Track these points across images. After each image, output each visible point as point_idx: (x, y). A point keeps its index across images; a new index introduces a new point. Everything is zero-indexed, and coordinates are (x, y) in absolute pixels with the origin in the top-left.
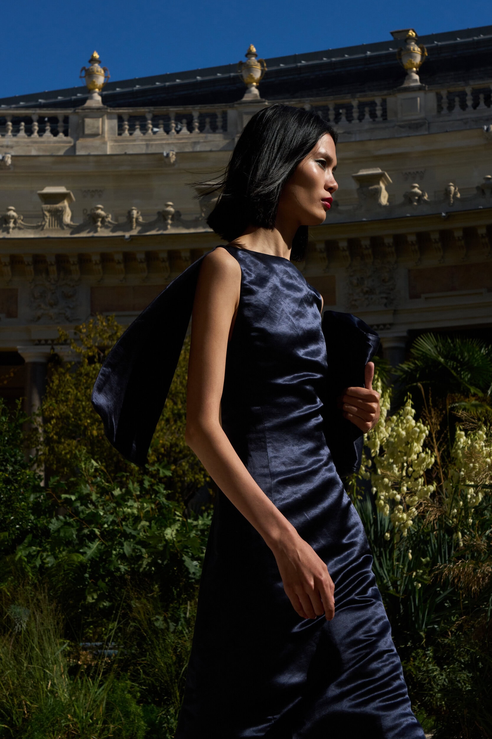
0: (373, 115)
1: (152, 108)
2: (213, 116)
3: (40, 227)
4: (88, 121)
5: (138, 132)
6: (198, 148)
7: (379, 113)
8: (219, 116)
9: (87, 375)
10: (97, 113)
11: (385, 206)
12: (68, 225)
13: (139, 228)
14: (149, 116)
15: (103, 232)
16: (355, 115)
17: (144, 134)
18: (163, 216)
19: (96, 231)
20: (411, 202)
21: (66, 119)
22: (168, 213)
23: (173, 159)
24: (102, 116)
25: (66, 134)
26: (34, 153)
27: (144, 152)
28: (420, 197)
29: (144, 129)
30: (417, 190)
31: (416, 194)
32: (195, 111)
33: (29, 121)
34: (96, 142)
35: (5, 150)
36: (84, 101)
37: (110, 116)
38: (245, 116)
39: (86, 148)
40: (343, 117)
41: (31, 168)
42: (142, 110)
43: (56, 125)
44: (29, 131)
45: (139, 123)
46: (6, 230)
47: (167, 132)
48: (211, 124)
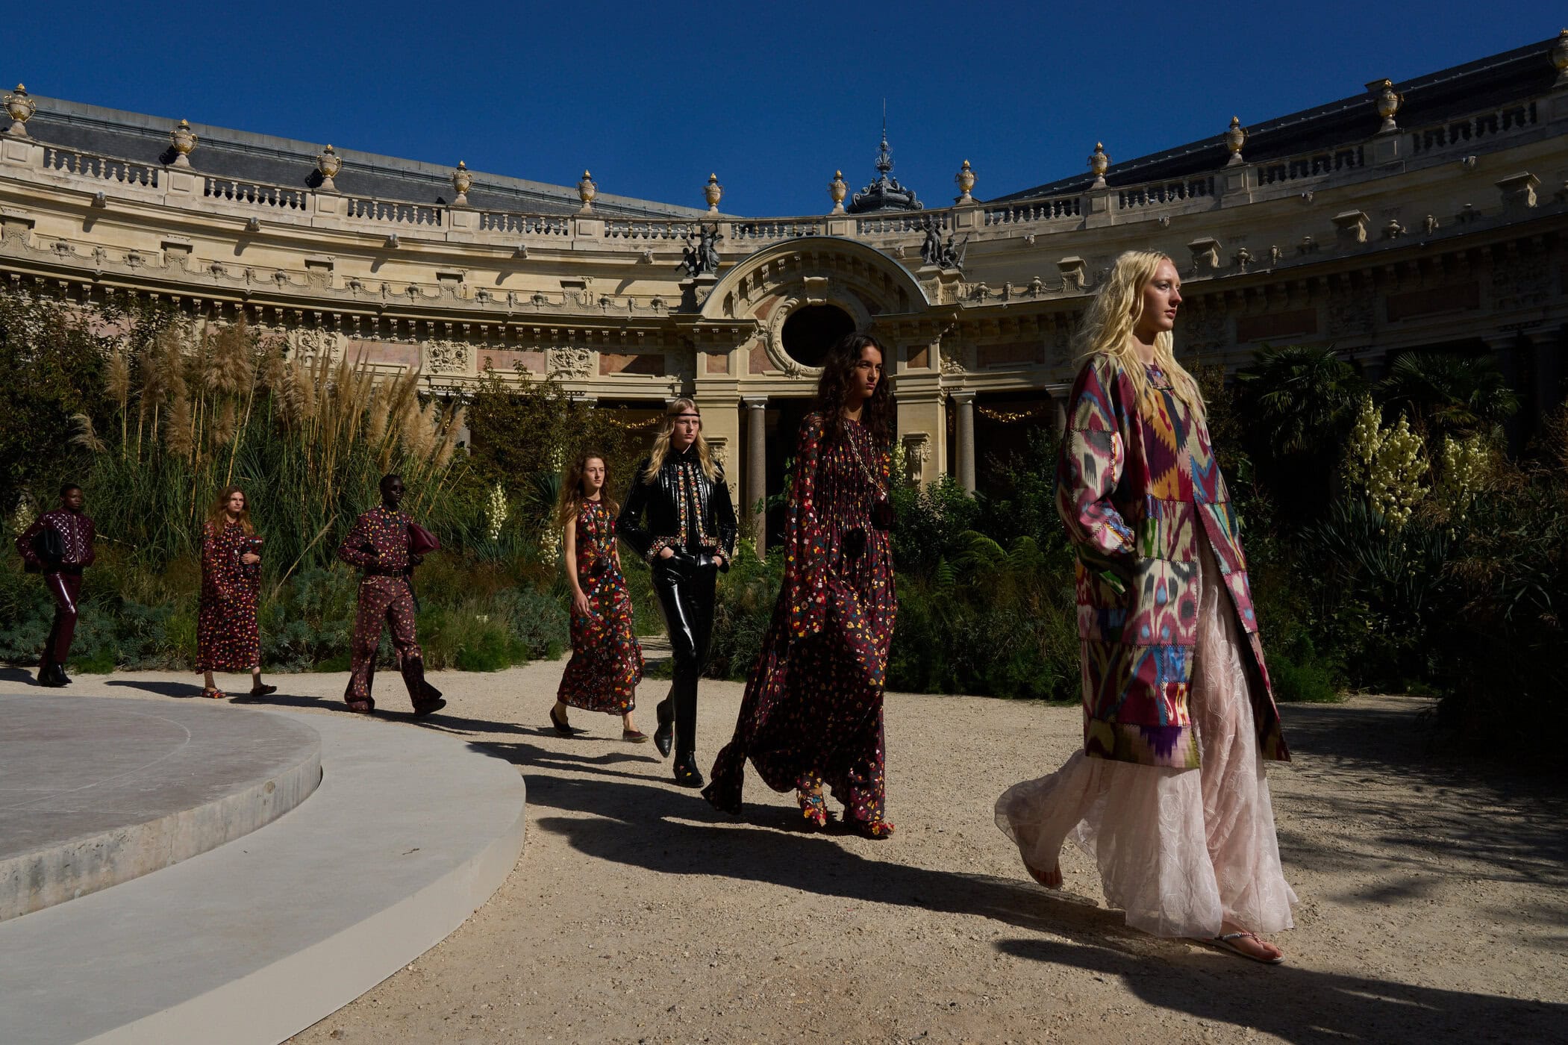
0: (1350, 163)
1: (1148, 183)
2: (1201, 182)
3: (1060, 291)
4: (1094, 200)
5: (1137, 204)
6: (1189, 212)
7: (1356, 160)
8: (1207, 181)
10: (1103, 192)
11: (1364, 243)
12: (1082, 287)
14: (1145, 190)
16: (1333, 165)
17: (1142, 205)
20: (1389, 236)
21: (1077, 201)
23: (1167, 223)
24: (1106, 195)
25: (1077, 213)
26: (1052, 232)
27: (1142, 220)
28: (1399, 231)
29: (1142, 201)
30: (1395, 225)
31: (1394, 229)
32: (1186, 180)
33: (1047, 206)
34: (1103, 216)
35: (1029, 232)
36: (1091, 184)
37: (1113, 194)
38: (1230, 179)
39: (1094, 222)
40: (1322, 169)
41: (1050, 244)
42: (1139, 185)
43: (1069, 207)
44: (1047, 214)
45: (1136, 196)
46: (1034, 295)
47: (1162, 200)
48: (1200, 189)
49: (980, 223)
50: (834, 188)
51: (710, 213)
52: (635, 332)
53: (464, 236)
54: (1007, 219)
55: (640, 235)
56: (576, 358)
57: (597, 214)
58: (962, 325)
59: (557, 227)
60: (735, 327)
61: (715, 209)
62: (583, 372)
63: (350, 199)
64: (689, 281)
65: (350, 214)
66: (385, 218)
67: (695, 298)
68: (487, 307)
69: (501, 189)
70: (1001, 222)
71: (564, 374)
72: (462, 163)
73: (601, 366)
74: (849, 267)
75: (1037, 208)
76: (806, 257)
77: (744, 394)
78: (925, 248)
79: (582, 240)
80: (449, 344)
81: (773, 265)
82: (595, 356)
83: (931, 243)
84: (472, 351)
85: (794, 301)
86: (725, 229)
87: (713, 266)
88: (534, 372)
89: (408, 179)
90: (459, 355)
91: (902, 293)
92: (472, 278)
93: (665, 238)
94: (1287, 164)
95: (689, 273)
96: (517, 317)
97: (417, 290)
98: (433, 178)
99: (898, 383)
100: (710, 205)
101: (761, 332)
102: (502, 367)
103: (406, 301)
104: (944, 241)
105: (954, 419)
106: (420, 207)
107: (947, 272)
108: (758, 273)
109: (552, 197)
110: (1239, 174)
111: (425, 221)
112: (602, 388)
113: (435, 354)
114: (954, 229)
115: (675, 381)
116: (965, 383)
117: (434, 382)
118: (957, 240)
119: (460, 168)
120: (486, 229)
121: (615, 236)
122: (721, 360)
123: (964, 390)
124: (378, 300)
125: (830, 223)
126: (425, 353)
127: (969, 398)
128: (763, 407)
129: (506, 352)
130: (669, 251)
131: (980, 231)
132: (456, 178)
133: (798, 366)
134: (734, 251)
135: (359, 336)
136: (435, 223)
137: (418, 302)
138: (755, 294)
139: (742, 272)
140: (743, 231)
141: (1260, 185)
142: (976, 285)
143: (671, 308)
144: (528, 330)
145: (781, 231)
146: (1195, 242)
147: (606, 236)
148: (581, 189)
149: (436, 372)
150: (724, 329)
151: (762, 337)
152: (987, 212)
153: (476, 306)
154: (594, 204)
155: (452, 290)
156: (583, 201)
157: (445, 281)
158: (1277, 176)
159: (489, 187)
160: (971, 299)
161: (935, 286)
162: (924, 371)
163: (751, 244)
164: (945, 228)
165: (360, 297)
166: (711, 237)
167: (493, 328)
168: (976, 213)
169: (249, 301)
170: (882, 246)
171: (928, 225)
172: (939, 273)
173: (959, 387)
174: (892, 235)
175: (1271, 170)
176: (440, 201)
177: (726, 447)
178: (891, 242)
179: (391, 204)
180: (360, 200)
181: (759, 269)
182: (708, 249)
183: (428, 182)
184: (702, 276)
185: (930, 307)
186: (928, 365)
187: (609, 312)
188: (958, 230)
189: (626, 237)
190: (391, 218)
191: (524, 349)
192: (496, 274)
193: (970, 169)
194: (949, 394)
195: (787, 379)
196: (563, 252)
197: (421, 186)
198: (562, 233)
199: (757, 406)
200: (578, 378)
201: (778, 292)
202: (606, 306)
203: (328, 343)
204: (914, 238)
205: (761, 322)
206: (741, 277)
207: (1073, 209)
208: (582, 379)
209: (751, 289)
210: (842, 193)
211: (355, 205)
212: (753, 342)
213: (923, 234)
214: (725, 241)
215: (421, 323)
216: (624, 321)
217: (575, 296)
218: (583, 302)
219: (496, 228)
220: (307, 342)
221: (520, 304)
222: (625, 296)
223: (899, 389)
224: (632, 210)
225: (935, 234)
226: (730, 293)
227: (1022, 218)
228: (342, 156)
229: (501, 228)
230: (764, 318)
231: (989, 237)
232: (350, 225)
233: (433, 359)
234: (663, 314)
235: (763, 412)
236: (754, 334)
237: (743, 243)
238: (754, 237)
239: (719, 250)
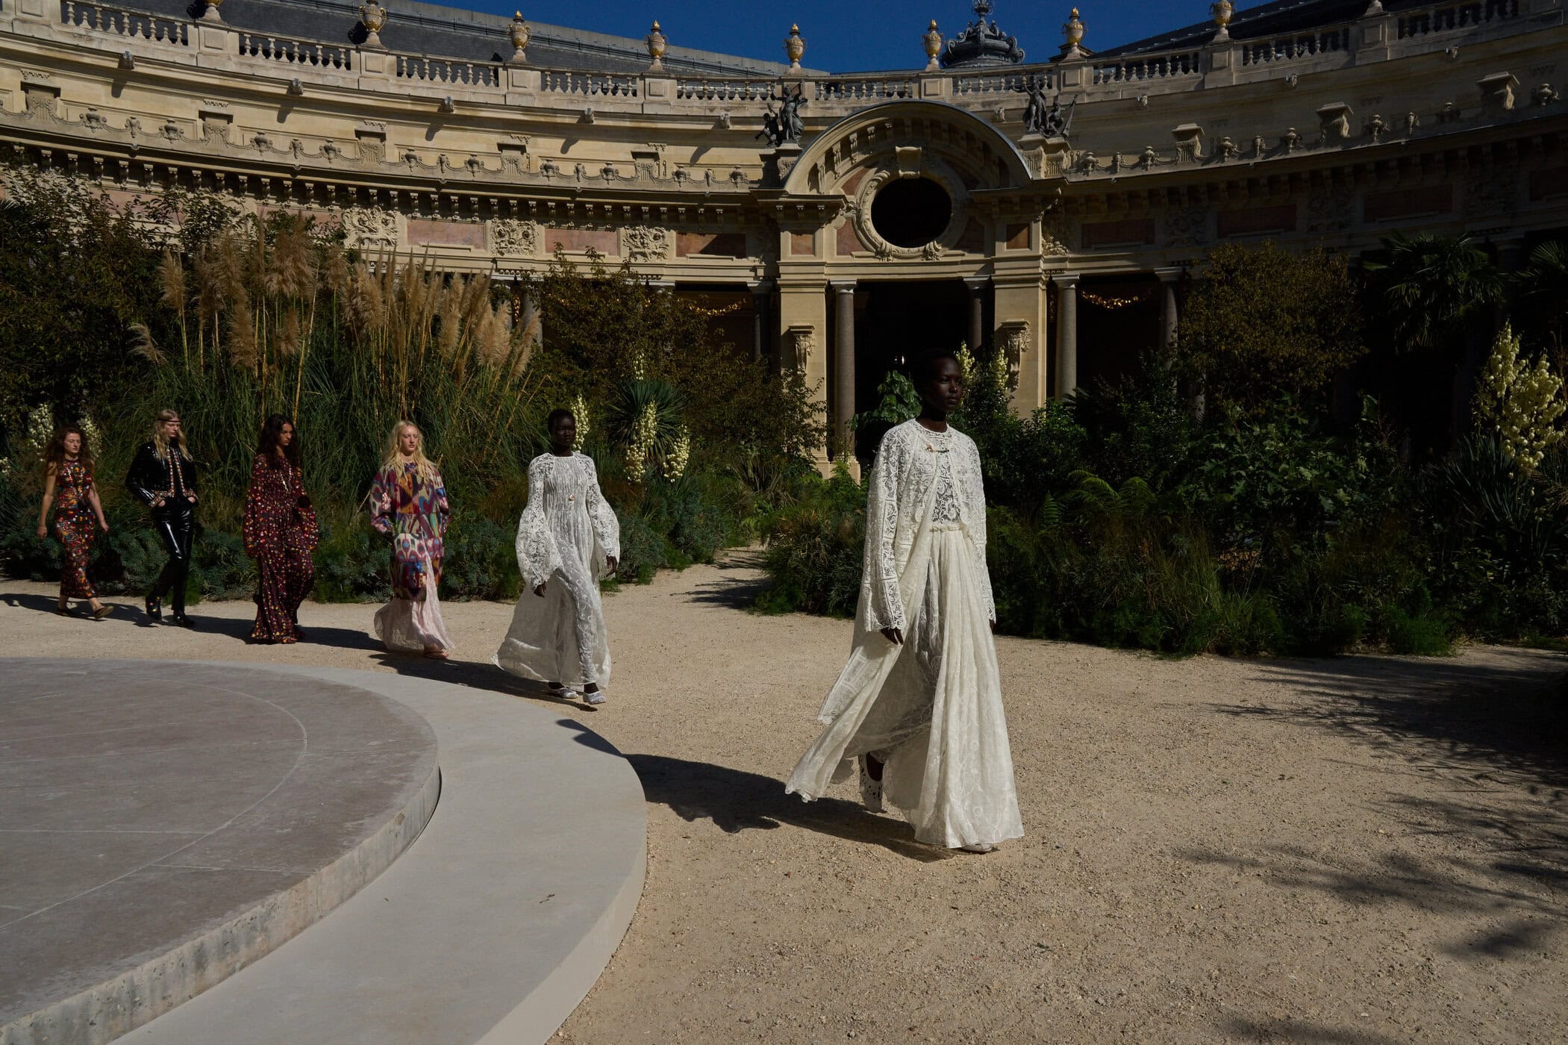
0: (1502, 12)
1: (1276, 35)
2: (1335, 35)
3: (1174, 162)
4: (1215, 55)
5: (1262, 60)
6: (1319, 69)
7: (1509, 9)
8: (1341, 33)
9: (1217, 297)
10: (1225, 46)
11: (1510, 110)
12: (1198, 158)
13: (1263, 155)
14: (1272, 43)
15: (1229, 162)
16: (1483, 15)
17: (1267, 61)
18: (1285, 141)
19: (1223, 161)
20: (1539, 103)
21: (1196, 55)
22: (1291, 138)
23: (1295, 82)
24: (1229, 49)
25: (1196, 70)
26: (1167, 91)
27: (1267, 79)
28: (1550, 96)
29: (1268, 56)
30: (1547, 90)
31: (1546, 94)
32: (1317, 33)
33: (1162, 61)
34: (1223, 74)
35: (1143, 91)
36: (1212, 35)
37: (1236, 48)
38: (1366, 30)
39: (1214, 81)
40: (1470, 19)
41: (1163, 106)
42: (1266, 38)
43: (1186, 63)
44: (1163, 72)
45: (1262, 50)
46: (1145, 167)
47: (1290, 56)
48: (1332, 43)
49: (1088, 82)
50: (928, 41)
51: (792, 71)
52: (713, 209)
53: (524, 98)
54: (1118, 77)
55: (716, 96)
56: (651, 238)
57: (668, 71)
58: (1067, 201)
59: (624, 86)
60: (821, 203)
61: (797, 65)
62: (659, 254)
63: (399, 57)
64: (771, 151)
65: (400, 74)
66: (438, 78)
67: (778, 171)
68: (554, 182)
69: (562, 42)
70: (1112, 80)
71: (638, 256)
72: (518, 14)
73: (678, 247)
74: (945, 135)
75: (1152, 63)
76: (898, 124)
77: (831, 278)
78: (1028, 114)
79: (652, 102)
80: (514, 223)
81: (862, 133)
82: (671, 236)
83: (1034, 108)
84: (540, 230)
85: (885, 174)
86: (809, 89)
87: (796, 133)
88: (606, 254)
89: (460, 32)
90: (526, 235)
91: (1002, 165)
92: (535, 146)
93: (743, 99)
94: (1431, 13)
95: (771, 142)
96: (586, 193)
97: (477, 163)
98: (488, 31)
99: (997, 265)
100: (792, 60)
101: (849, 209)
102: (572, 249)
103: (466, 176)
104: (1050, 102)
105: (1056, 304)
106: (474, 65)
107: (1049, 141)
108: (845, 142)
109: (618, 52)
110: (1378, 26)
111: (481, 82)
112: (679, 272)
113: (501, 235)
114: (1059, 88)
115: (757, 264)
116: (1068, 265)
117: (501, 265)
118: (1063, 101)
119: (516, 19)
120: (548, 90)
121: (689, 97)
122: (806, 240)
123: (1066, 273)
124: (437, 175)
125: (923, 81)
126: (490, 233)
127: (1071, 282)
128: (852, 291)
129: (576, 232)
130: (748, 115)
131: (1089, 90)
132: (512, 33)
133: (889, 246)
134: (819, 114)
135: (419, 215)
136: (492, 84)
137: (479, 177)
138: (842, 166)
139: (828, 141)
140: (828, 90)
141: (1400, 37)
142: (1082, 153)
143: (752, 182)
144: (599, 207)
145: (870, 89)
146: (1325, 108)
147: (679, 97)
148: (650, 43)
149: (502, 254)
150: (808, 206)
151: (850, 214)
152: (1096, 67)
153: (541, 181)
154: (664, 60)
155: (515, 162)
156: (652, 56)
157: (506, 153)
158: (1419, 29)
159: (549, 41)
160: (1077, 171)
161: (1038, 157)
162: (1024, 252)
163: (838, 106)
164: (1050, 87)
165: (416, 172)
166: (794, 101)
167: (561, 205)
168: (1085, 69)
169: (299, 177)
170: (980, 109)
171: (1031, 88)
172: (1042, 142)
173: (1061, 270)
174: (992, 95)
175: (1414, 20)
176: (496, 58)
177: (813, 336)
178: (990, 103)
179: (443, 62)
180: (410, 58)
181: (847, 137)
182: (791, 115)
183: (482, 36)
184: (786, 146)
185: (1033, 181)
186: (1029, 246)
187: (685, 187)
188: (1063, 89)
189: (700, 98)
190: (444, 78)
191: (595, 229)
192: (561, 142)
193: (1078, 18)
194: (1051, 278)
195: (877, 261)
196: (633, 116)
197: (475, 40)
198: (630, 94)
199: (845, 291)
200: (654, 260)
201: (868, 164)
202: (682, 179)
203: (385, 222)
205: (849, 198)
206: (827, 147)
207: (1191, 66)
208: (658, 261)
209: (838, 160)
210: (938, 46)
211: (405, 64)
212: (840, 220)
213: (1025, 96)
215: (484, 200)
216: (701, 197)
217: (648, 169)
218: (656, 175)
219: (558, 89)
220: (364, 222)
221: (589, 178)
222: (701, 165)
223: (997, 272)
224: (706, 66)
225: (1039, 98)
226: (816, 165)
227: (1134, 76)
228: (387, 6)
229: (564, 89)
230: (852, 193)
231: (1098, 98)
232: (401, 86)
233: (499, 240)
234: (743, 189)
235: (852, 297)
236: (841, 212)
237: (828, 105)
238: (840, 98)
239: (801, 113)
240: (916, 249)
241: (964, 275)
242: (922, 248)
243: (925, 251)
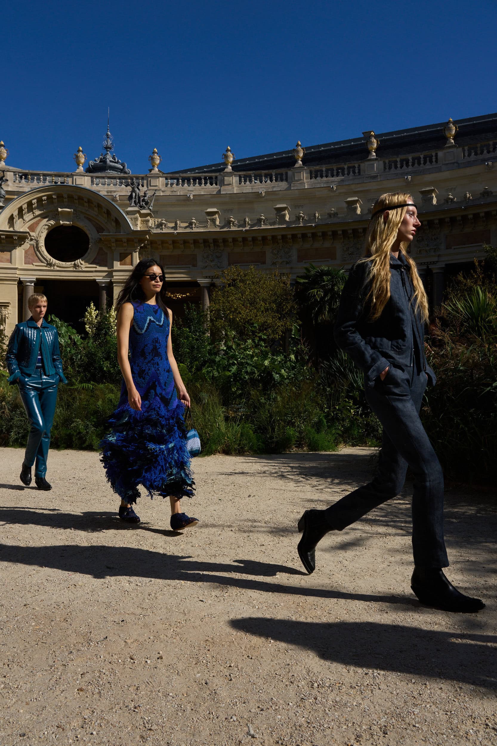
0: (354, 172)
1: (254, 172)
3: (206, 227)
4: (225, 178)
5: (248, 183)
6: (275, 189)
7: (357, 171)
8: (284, 174)
9: (228, 292)
10: (230, 174)
11: (359, 215)
12: (218, 226)
13: (249, 226)
14: (253, 175)
15: (233, 228)
16: (346, 172)
17: (251, 183)
18: (260, 220)
19: (230, 228)
21: (216, 177)
22: (262, 219)
23: (264, 194)
24: (232, 176)
25: (216, 185)
26: (202, 193)
27: (251, 191)
29: (250, 181)
32: (273, 172)
33: (200, 179)
34: (229, 187)
35: (190, 192)
36: (224, 169)
37: (236, 176)
38: (296, 174)
39: (225, 190)
40: (340, 174)
41: (200, 200)
42: (250, 172)
43: (212, 181)
44: (200, 184)
45: (248, 178)
46: (192, 228)
47: (261, 182)
48: (281, 178)
49: (163, 185)
50: (77, 157)
54: (178, 184)
58: (152, 242)
60: (16, 235)
61: (3, 163)
70: (175, 185)
74: (86, 204)
75: (195, 179)
76: (60, 196)
77: (21, 277)
78: (131, 197)
81: (39, 200)
83: (134, 194)
85: (52, 222)
86: (9, 176)
87: (2, 197)
91: (117, 222)
94: (324, 169)
99: (114, 274)
101: (31, 240)
104: (142, 194)
107: (143, 211)
108: (30, 204)
110: (300, 172)
114: (148, 187)
118: (149, 194)
122: (6, 255)
125: (75, 177)
128: (33, 284)
131: (163, 189)
133: (54, 261)
134: (15, 189)
138: (28, 217)
139: (20, 203)
140: (21, 177)
141: (311, 179)
142: (160, 220)
145: (45, 180)
146: (278, 206)
150: (8, 237)
151: (32, 242)
152: (166, 179)
158: (319, 175)
160: (156, 228)
161: (136, 219)
162: (129, 267)
163: (26, 186)
164: (143, 186)
168: (161, 179)
170: (106, 194)
171: (132, 184)
172: (138, 212)
174: (112, 188)
175: (317, 171)
177: (10, 308)
178: (111, 192)
181: (31, 201)
185: (133, 231)
188: (150, 188)
193: (157, 153)
195: (47, 268)
199: (29, 284)
201: (43, 216)
204: (125, 191)
205: (32, 234)
206: (19, 206)
207: (214, 182)
209: (25, 213)
210: (82, 160)
212: (27, 245)
213: (129, 188)
214: (9, 183)
223: (115, 277)
225: (136, 189)
226: (12, 215)
227: (186, 185)
230: (33, 231)
231: (168, 193)
235: (33, 287)
236: (27, 241)
237: (21, 185)
238: (28, 182)
239: (5, 188)
240: (70, 263)
241: (96, 278)
242: (73, 263)
243: (75, 264)
